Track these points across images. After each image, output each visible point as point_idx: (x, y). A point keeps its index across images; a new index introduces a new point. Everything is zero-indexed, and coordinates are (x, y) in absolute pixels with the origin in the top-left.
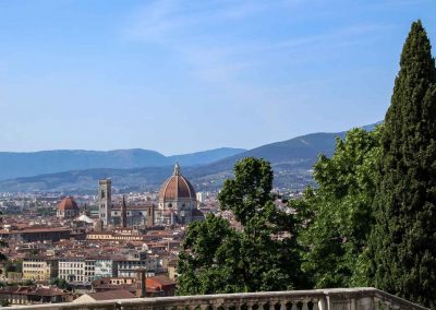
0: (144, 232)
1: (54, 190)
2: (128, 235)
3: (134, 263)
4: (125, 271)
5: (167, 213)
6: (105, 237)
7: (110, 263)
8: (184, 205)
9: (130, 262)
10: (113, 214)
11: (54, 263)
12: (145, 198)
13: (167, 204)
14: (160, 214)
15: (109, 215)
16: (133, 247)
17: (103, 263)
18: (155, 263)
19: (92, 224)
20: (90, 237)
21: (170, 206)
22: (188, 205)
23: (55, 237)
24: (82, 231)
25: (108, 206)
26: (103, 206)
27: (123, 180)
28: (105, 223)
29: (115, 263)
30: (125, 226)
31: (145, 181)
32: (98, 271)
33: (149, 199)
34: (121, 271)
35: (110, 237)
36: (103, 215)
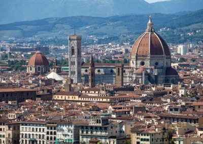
0: (112, 93)
1: (30, 39)
2: (95, 96)
3: (96, 128)
4: (87, 137)
5: (139, 71)
6: (71, 98)
7: (72, 128)
8: (157, 64)
9: (92, 127)
10: (83, 71)
11: (15, 127)
12: (123, 50)
13: (139, 62)
14: (132, 72)
15: (79, 73)
16: (98, 110)
17: (65, 128)
18: (118, 129)
19: (61, 82)
20: (56, 97)
21: (143, 64)
22: (161, 63)
23: (20, 97)
24: (48, 91)
25: (79, 63)
26: (73, 63)
27: (103, 29)
28: (75, 81)
29: (77, 128)
30: (93, 86)
31: (126, 31)
32: (59, 135)
33: (127, 51)
34: (83, 136)
35: (77, 98)
36: (73, 73)
